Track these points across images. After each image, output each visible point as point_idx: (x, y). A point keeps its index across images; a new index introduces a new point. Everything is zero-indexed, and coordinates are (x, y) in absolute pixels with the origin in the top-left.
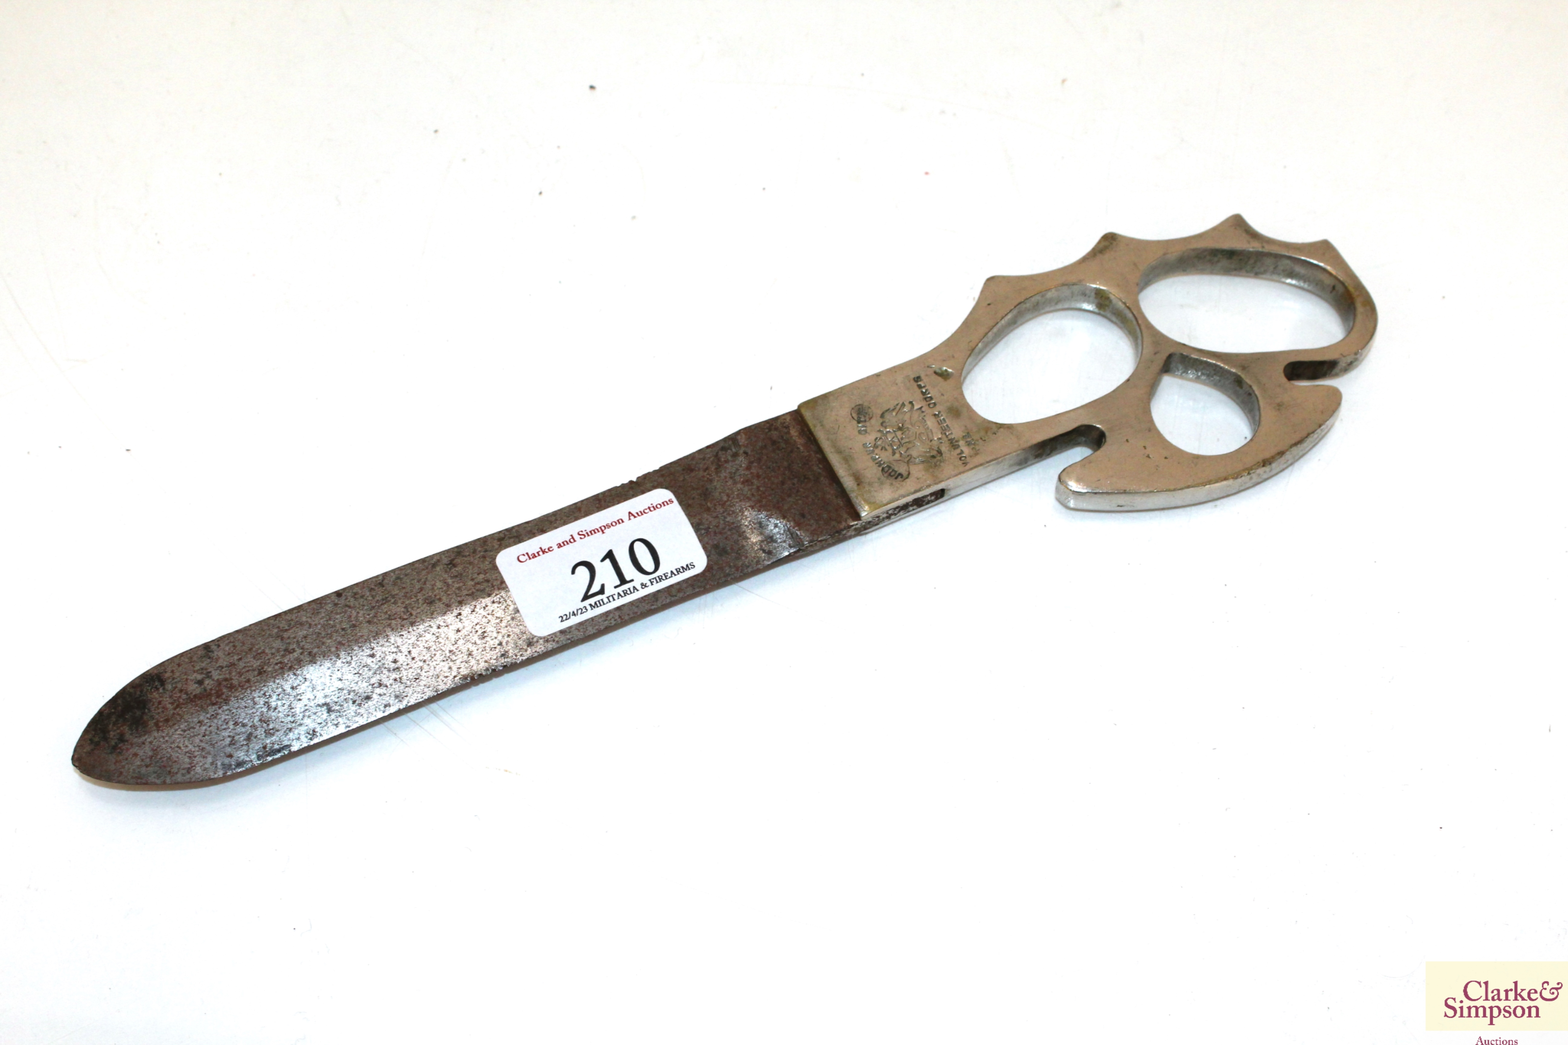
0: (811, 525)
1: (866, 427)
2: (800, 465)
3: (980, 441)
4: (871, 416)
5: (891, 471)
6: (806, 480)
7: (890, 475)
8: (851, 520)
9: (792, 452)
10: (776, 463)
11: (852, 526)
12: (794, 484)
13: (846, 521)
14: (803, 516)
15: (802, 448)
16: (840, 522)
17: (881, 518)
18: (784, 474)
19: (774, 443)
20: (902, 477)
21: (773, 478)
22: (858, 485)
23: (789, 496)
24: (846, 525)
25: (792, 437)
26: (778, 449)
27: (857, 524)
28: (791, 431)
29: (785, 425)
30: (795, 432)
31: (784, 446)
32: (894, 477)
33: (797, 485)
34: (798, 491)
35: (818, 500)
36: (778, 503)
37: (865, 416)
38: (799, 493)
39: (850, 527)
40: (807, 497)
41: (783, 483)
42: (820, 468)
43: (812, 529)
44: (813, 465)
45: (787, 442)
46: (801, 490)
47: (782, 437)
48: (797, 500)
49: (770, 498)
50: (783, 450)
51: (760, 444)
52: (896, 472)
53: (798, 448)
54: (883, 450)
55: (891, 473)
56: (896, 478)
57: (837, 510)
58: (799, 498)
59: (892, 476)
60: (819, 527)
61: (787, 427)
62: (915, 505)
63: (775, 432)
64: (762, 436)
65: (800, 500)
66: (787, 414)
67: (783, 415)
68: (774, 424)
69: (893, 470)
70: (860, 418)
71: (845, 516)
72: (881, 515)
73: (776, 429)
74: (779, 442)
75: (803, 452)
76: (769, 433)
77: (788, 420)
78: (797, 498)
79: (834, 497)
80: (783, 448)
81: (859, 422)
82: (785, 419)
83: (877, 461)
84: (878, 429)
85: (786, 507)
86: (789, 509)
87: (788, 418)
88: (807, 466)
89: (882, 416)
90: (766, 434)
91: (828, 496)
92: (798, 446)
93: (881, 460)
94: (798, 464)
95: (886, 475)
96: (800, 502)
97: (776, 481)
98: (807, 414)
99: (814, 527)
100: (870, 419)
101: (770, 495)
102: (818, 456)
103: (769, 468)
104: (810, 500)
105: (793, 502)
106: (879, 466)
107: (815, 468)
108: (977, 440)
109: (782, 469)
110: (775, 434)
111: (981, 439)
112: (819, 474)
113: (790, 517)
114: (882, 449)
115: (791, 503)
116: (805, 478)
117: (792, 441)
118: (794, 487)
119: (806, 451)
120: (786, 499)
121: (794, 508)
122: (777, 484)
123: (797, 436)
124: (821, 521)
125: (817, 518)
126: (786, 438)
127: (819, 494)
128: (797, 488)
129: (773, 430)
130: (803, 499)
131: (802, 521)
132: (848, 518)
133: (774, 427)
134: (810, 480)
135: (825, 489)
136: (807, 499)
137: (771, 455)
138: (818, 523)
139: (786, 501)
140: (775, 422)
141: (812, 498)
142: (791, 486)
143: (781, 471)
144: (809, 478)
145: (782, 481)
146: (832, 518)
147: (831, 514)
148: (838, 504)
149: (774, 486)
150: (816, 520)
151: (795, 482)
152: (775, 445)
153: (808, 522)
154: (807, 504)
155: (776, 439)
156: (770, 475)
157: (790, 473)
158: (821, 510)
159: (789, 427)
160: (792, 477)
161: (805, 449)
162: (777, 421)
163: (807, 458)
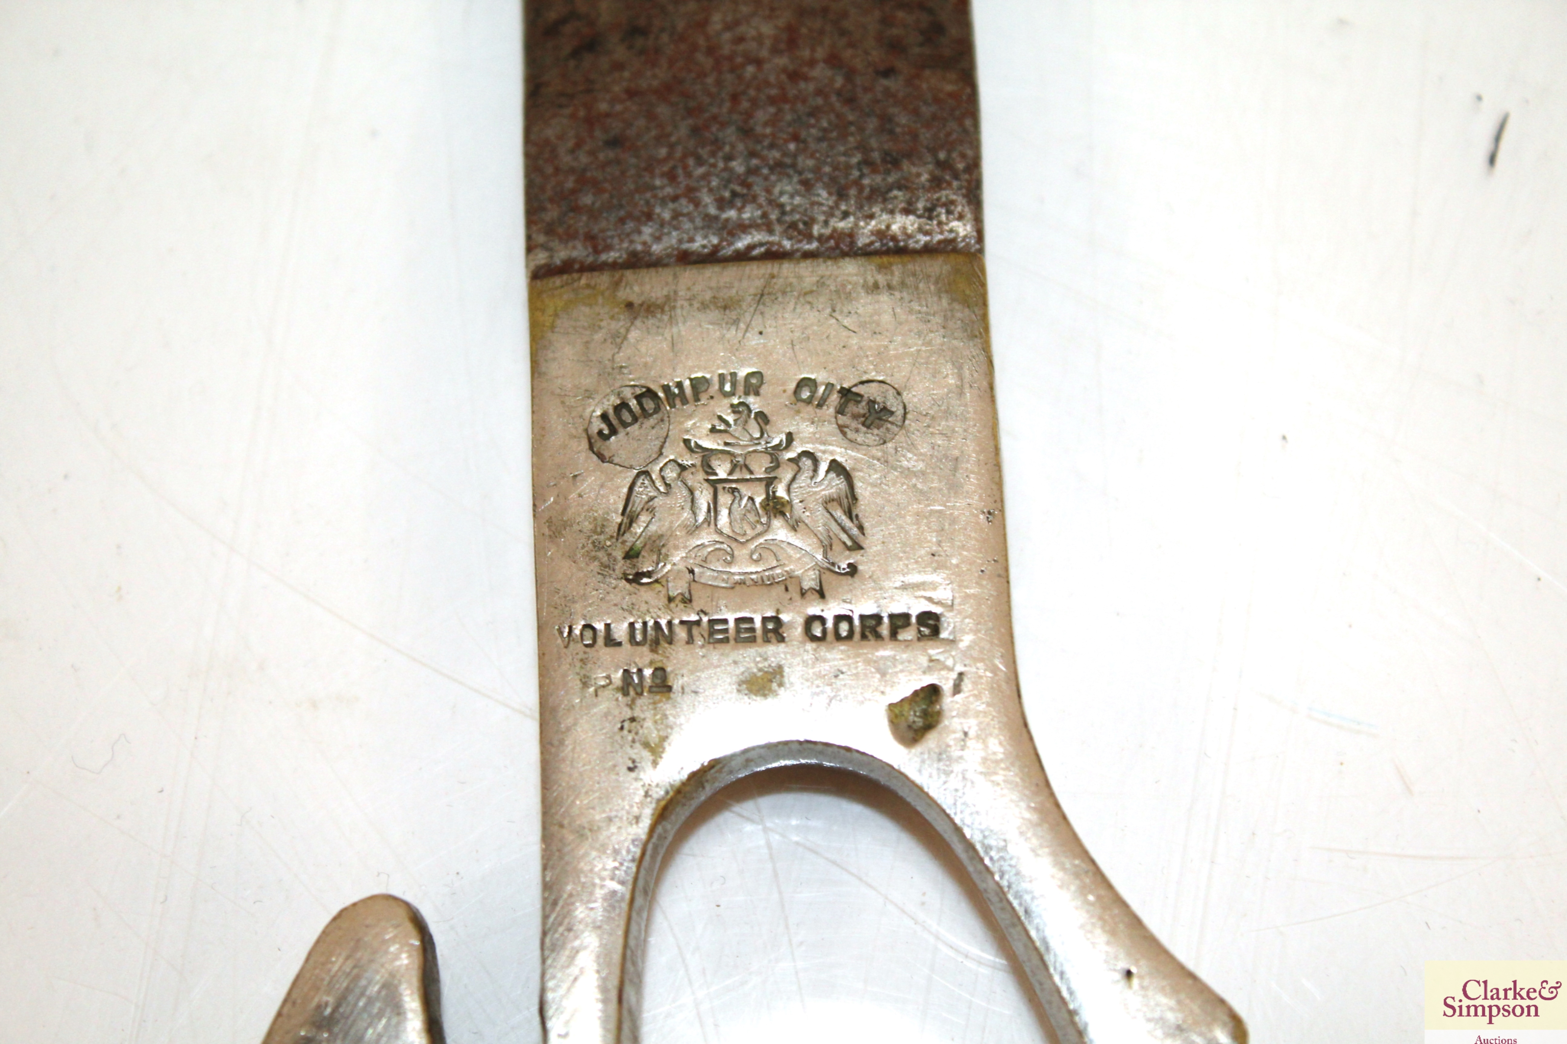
0: (572, 151)
2: (786, 200)
3: (628, 713)
4: (851, 434)
6: (727, 194)
9: (843, 196)
12: (729, 158)
15: (842, 225)
18: (772, 146)
19: (893, 161)
22: (629, 305)
25: (892, 212)
26: (868, 163)
28: (911, 218)
30: (904, 229)
31: (866, 181)
32: (611, 412)
34: (701, 162)
35: (649, 204)
36: (683, 92)
38: (689, 159)
40: (670, 176)
41: (746, 132)
45: (880, 195)
46: (701, 171)
47: (901, 187)
48: (672, 147)
49: (710, 80)
50: (856, 175)
51: (903, 119)
53: (845, 215)
57: (590, 238)
58: (678, 154)
60: (557, 170)
61: (930, 213)
63: (924, 174)
64: (925, 136)
65: (670, 156)
67: (979, 220)
68: (955, 184)
74: (888, 173)
75: (827, 223)
77: (955, 224)
79: (639, 248)
80: (862, 176)
85: (663, 110)
86: (651, 116)
88: (773, 217)
90: (933, 151)
91: (647, 231)
92: (852, 219)
94: (792, 196)
96: (663, 152)
99: (566, 159)
103: (811, 114)
105: (669, 135)
108: (631, 706)
109: (792, 146)
111: (633, 720)
113: (627, 109)
115: (669, 129)
116: (734, 194)
117: (876, 209)
118: (720, 154)
119: (827, 231)
120: (690, 121)
121: (648, 129)
122: (749, 115)
123: (888, 227)
124: (577, 181)
125: (589, 174)
126: (896, 197)
127: (667, 215)
128: (712, 161)
129: (938, 172)
130: (671, 164)
131: (598, 133)
132: (551, 257)
133: (948, 178)
134: (722, 204)
135: (674, 234)
136: (663, 175)
137: (852, 134)
138: (572, 170)
139: (683, 119)
140: (960, 188)
141: (662, 188)
142: (727, 148)
143: (786, 141)
144: (731, 204)
145: (752, 130)
146: (571, 214)
147: (584, 218)
148: (609, 248)
149: (745, 104)
150: (584, 170)
151: (734, 164)
152: (884, 161)
153: (587, 148)
154: (649, 169)
155: (901, 169)
156: (787, 107)
157: (771, 162)
158: (612, 197)
159: (930, 218)
160: (755, 162)
161: (835, 230)
162: (964, 196)
163: (801, 226)
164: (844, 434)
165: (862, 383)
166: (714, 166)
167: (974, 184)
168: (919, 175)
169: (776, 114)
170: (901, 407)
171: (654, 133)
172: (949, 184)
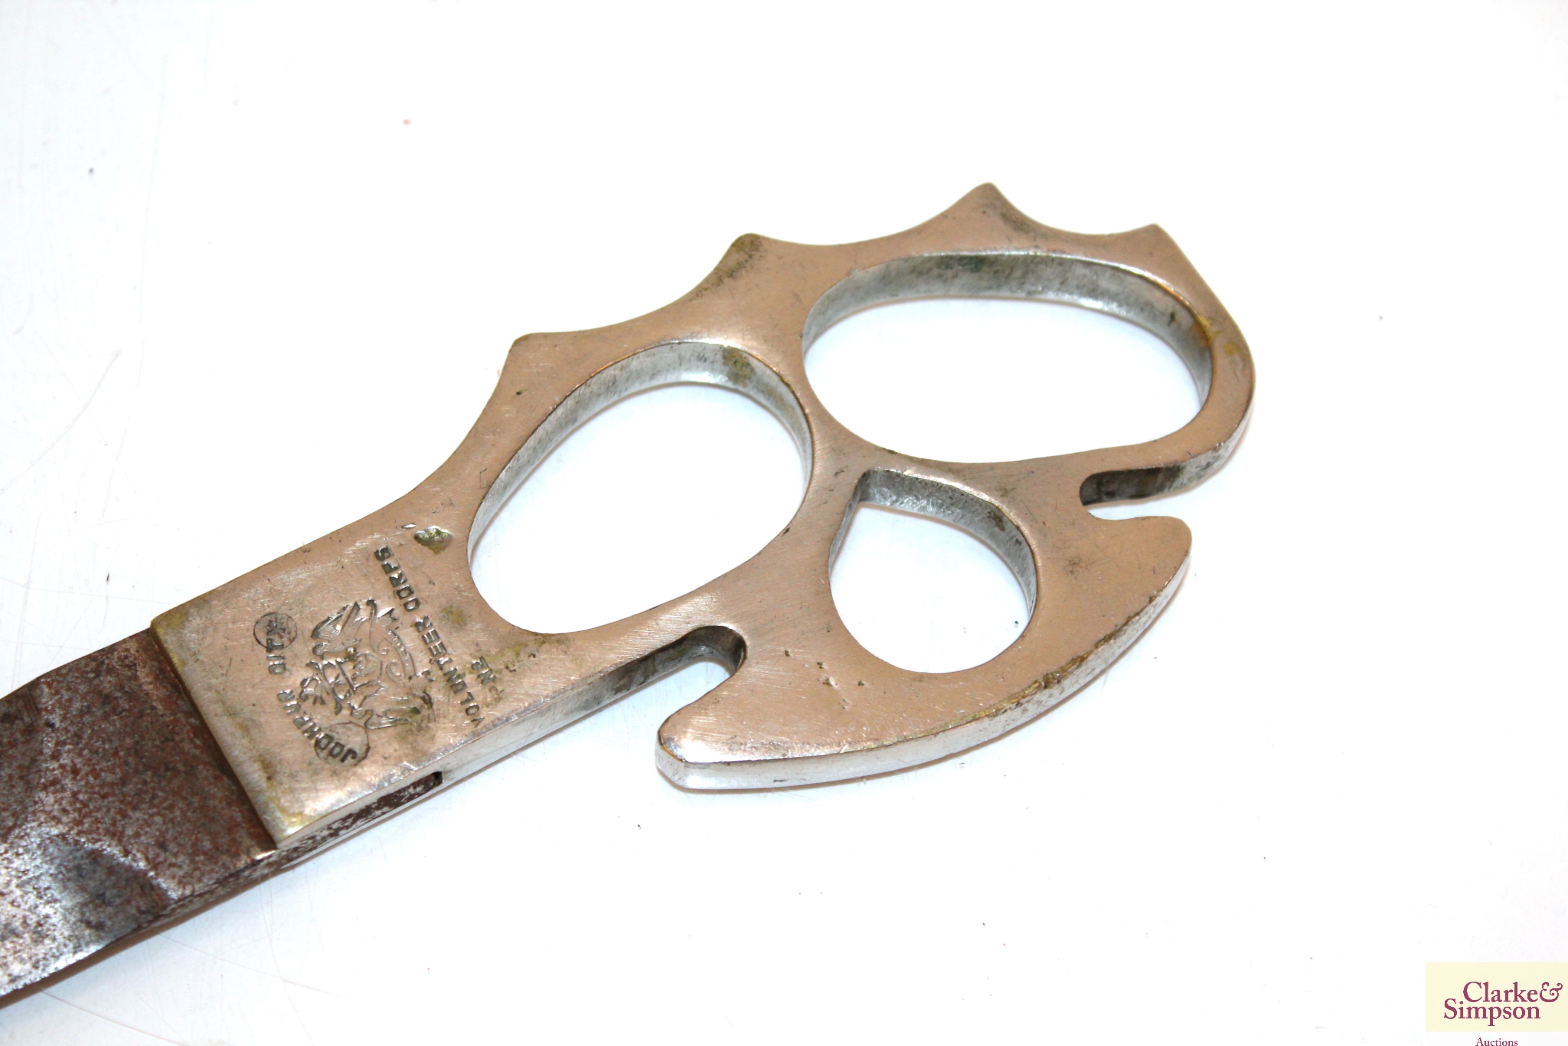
0: (180, 867)
1: (283, 658)
2: (157, 743)
3: (506, 672)
4: (293, 635)
5: (332, 745)
6: (169, 774)
7: (331, 753)
8: (257, 849)
9: (141, 715)
10: (110, 741)
11: (261, 860)
12: (145, 783)
13: (248, 853)
14: (162, 845)
15: (160, 707)
16: (236, 855)
17: (318, 838)
18: (126, 763)
19: (107, 699)
20: (353, 758)
21: (103, 774)
22: (269, 778)
23: (135, 808)
24: (249, 861)
25: (140, 686)
26: (114, 711)
27: (270, 856)
28: (138, 673)
29: (127, 662)
30: (147, 675)
31: (127, 706)
33: (151, 785)
34: (154, 797)
35: (194, 812)
36: (114, 824)
37: (281, 637)
38: (156, 801)
39: (255, 863)
40: (171, 808)
41: (124, 781)
42: (197, 747)
43: (181, 873)
44: (182, 741)
45: (132, 696)
46: (160, 794)
47: (121, 687)
48: (152, 816)
49: (99, 815)
50: (124, 714)
51: (78, 705)
52: (342, 746)
53: (153, 708)
54: (318, 704)
55: (333, 749)
56: (343, 760)
57: (230, 831)
58: (155, 810)
59: (335, 756)
60: (195, 869)
61: (132, 666)
62: (385, 805)
63: (109, 678)
64: (83, 689)
65: (159, 814)
66: (131, 637)
67: (124, 641)
68: (107, 662)
69: (337, 744)
70: (272, 640)
71: (247, 842)
72: (317, 833)
73: (110, 671)
74: (116, 698)
75: (162, 716)
76: (96, 682)
77: (132, 651)
78: (151, 811)
79: (224, 803)
80: (124, 710)
81: (269, 649)
82: (127, 650)
83: (306, 727)
84: (308, 662)
85: (129, 832)
86: (137, 835)
87: (133, 646)
88: (171, 744)
89: (315, 633)
90: (91, 681)
91: (211, 803)
92: (154, 704)
93: (315, 725)
94: (154, 740)
95: (323, 754)
96: (157, 819)
97: (110, 778)
98: (169, 641)
99: (186, 868)
100: (292, 641)
101: (98, 810)
102: (193, 720)
103: (97, 752)
104: (178, 813)
105: (144, 820)
106: (310, 737)
107: (187, 746)
108: (500, 672)
109: (122, 753)
110: (107, 682)
111: (507, 668)
112: (195, 757)
113: (138, 851)
114: (315, 703)
115: (141, 822)
116: (167, 769)
117: (142, 694)
118: (145, 788)
119: (168, 713)
120: (130, 813)
121: (146, 833)
122: (113, 784)
123: (151, 683)
124: (198, 855)
125: (190, 851)
126: (129, 687)
127: (195, 799)
128: (151, 791)
129: (104, 674)
130: (163, 812)
131: (161, 859)
132: (252, 846)
133: (105, 667)
134: (176, 772)
135: (206, 789)
136: (172, 812)
137: (100, 726)
138: (192, 861)
139: (130, 818)
140: (108, 658)
141: (181, 809)
142: (139, 786)
143: (120, 758)
144: (174, 769)
145: (121, 779)
146: (221, 849)
147: (220, 840)
148: (232, 818)
149: (106, 790)
150: (190, 855)
151: (148, 779)
152: (109, 703)
153: (174, 860)
154: (172, 821)
155: (111, 692)
156: (97, 767)
157: (138, 760)
158: (199, 832)
159: (135, 665)
160: (141, 768)
161: (166, 709)
162: (112, 654)
163: (171, 727)
164: (294, 639)
165: (259, 642)
166: (154, 789)
167: (102, 653)
168: (110, 682)
169: (105, 771)
170: (265, 618)
171: (147, 829)
172: (108, 664)
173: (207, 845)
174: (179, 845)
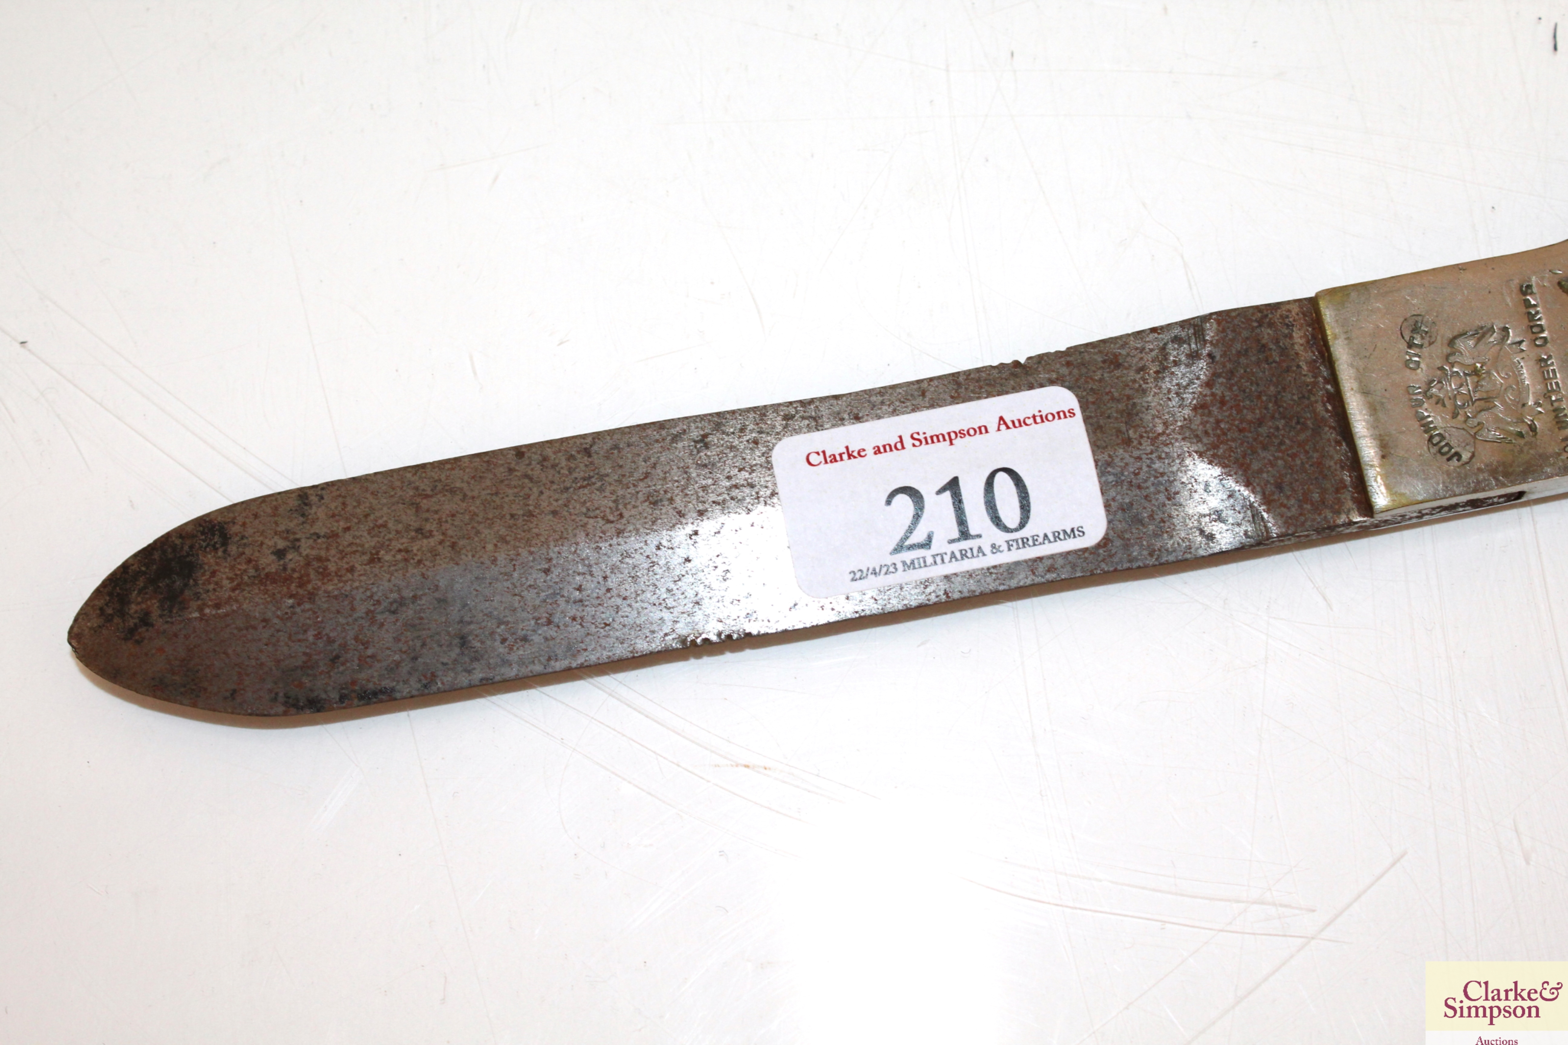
0: (1289, 508)
1: (1419, 357)
2: (1295, 397)
4: (1433, 340)
5: (1443, 443)
6: (1299, 427)
7: (1440, 451)
8: (1357, 513)
9: (1288, 370)
10: (1258, 385)
11: (1356, 523)
12: (1277, 429)
13: (1348, 513)
14: (1279, 487)
15: (1305, 368)
16: (1338, 513)
17: (1407, 517)
18: (1266, 408)
19: (1263, 348)
20: (1458, 460)
21: (1245, 411)
22: (1383, 457)
23: (1265, 448)
24: (1347, 520)
25: (1293, 344)
26: (1266, 360)
27: (1365, 522)
28: (1294, 334)
29: (1287, 321)
30: (1301, 337)
31: (1277, 359)
32: (1445, 457)
33: (1282, 432)
34: (1282, 443)
35: (1311, 465)
36: (1244, 456)
37: (1422, 338)
38: (1283, 448)
39: (1351, 523)
40: (1294, 456)
41: (1260, 422)
42: (1327, 411)
43: (1289, 514)
44: (1316, 402)
45: (1283, 351)
46: (1287, 441)
47: (1277, 342)
48: (1277, 458)
49: (1233, 445)
50: (1274, 365)
51: (1238, 346)
52: (1451, 448)
53: (1299, 366)
54: (1439, 405)
55: (1443, 447)
56: (1449, 460)
57: (1337, 491)
58: (1280, 454)
59: (1443, 454)
60: (1301, 514)
61: (1290, 326)
62: (1469, 506)
63: (1269, 331)
64: (1245, 334)
65: (1282, 459)
66: (1296, 301)
67: (1289, 302)
68: (1270, 316)
69: (1447, 444)
70: (1414, 338)
71: (1350, 504)
72: (1408, 514)
73: (1271, 325)
74: (1270, 349)
75: (1305, 375)
76: (1258, 331)
77: (1293, 313)
78: (1276, 454)
79: (1338, 466)
80: (1275, 362)
81: (1410, 345)
82: (1289, 311)
83: (1424, 422)
84: (1440, 366)
85: (1255, 466)
86: (1260, 471)
87: (1295, 309)
88: (1307, 402)
89: (1451, 342)
90: (1253, 329)
91: (1328, 462)
92: (1301, 363)
93: (1432, 422)
94: (1294, 394)
95: (1434, 450)
96: (1280, 462)
97: (1250, 417)
98: (1328, 315)
99: (1294, 511)
100: (1431, 344)
101: (1234, 440)
102: (1329, 387)
103: (1244, 391)
104: (1298, 462)
105: (1269, 460)
106: (1426, 432)
107: (1319, 408)
109: (1264, 398)
110: (1266, 333)
112: (1323, 419)
113: (1258, 485)
114: (1437, 403)
115: (1266, 461)
116: (1298, 423)
117: (1293, 352)
118: (1276, 433)
119: (1310, 374)
120: (1260, 451)
121: (1268, 472)
122: (1250, 422)
123: (1302, 345)
124: (1307, 503)
125: (1301, 498)
126: (1284, 344)
127: (1316, 455)
128: (1281, 437)
129: (1265, 325)
130: (1286, 457)
131: (1276, 497)
132: (1353, 509)
133: (1268, 320)
134: (1305, 427)
135: (1326, 449)
136: (1293, 460)
137: (1251, 370)
138: (1300, 507)
139: (1259, 455)
140: (1272, 313)
141: (1301, 459)
142: (1272, 430)
143: (1262, 402)
144: (1304, 424)
145: (1259, 419)
146: (1326, 503)
147: (1327, 496)
148: (1342, 481)
149: (1244, 425)
150: (1299, 501)
151: (1281, 427)
152: (1264, 352)
153: (1285, 502)
154: (1291, 468)
155: (1267, 343)
156: (1242, 404)
157: (1276, 407)
158: (1312, 484)
159: (1293, 325)
160: (1277, 415)
161: (1309, 371)
162: (1276, 311)
163: (1310, 388)
164: (1433, 343)
165: (1403, 337)
166: (1283, 436)
167: (1268, 308)
168: (1268, 334)
169: (1247, 409)
170: (1414, 317)
171: (1270, 469)
172: (1271, 319)
173: (1316, 496)
174: (1293, 490)
